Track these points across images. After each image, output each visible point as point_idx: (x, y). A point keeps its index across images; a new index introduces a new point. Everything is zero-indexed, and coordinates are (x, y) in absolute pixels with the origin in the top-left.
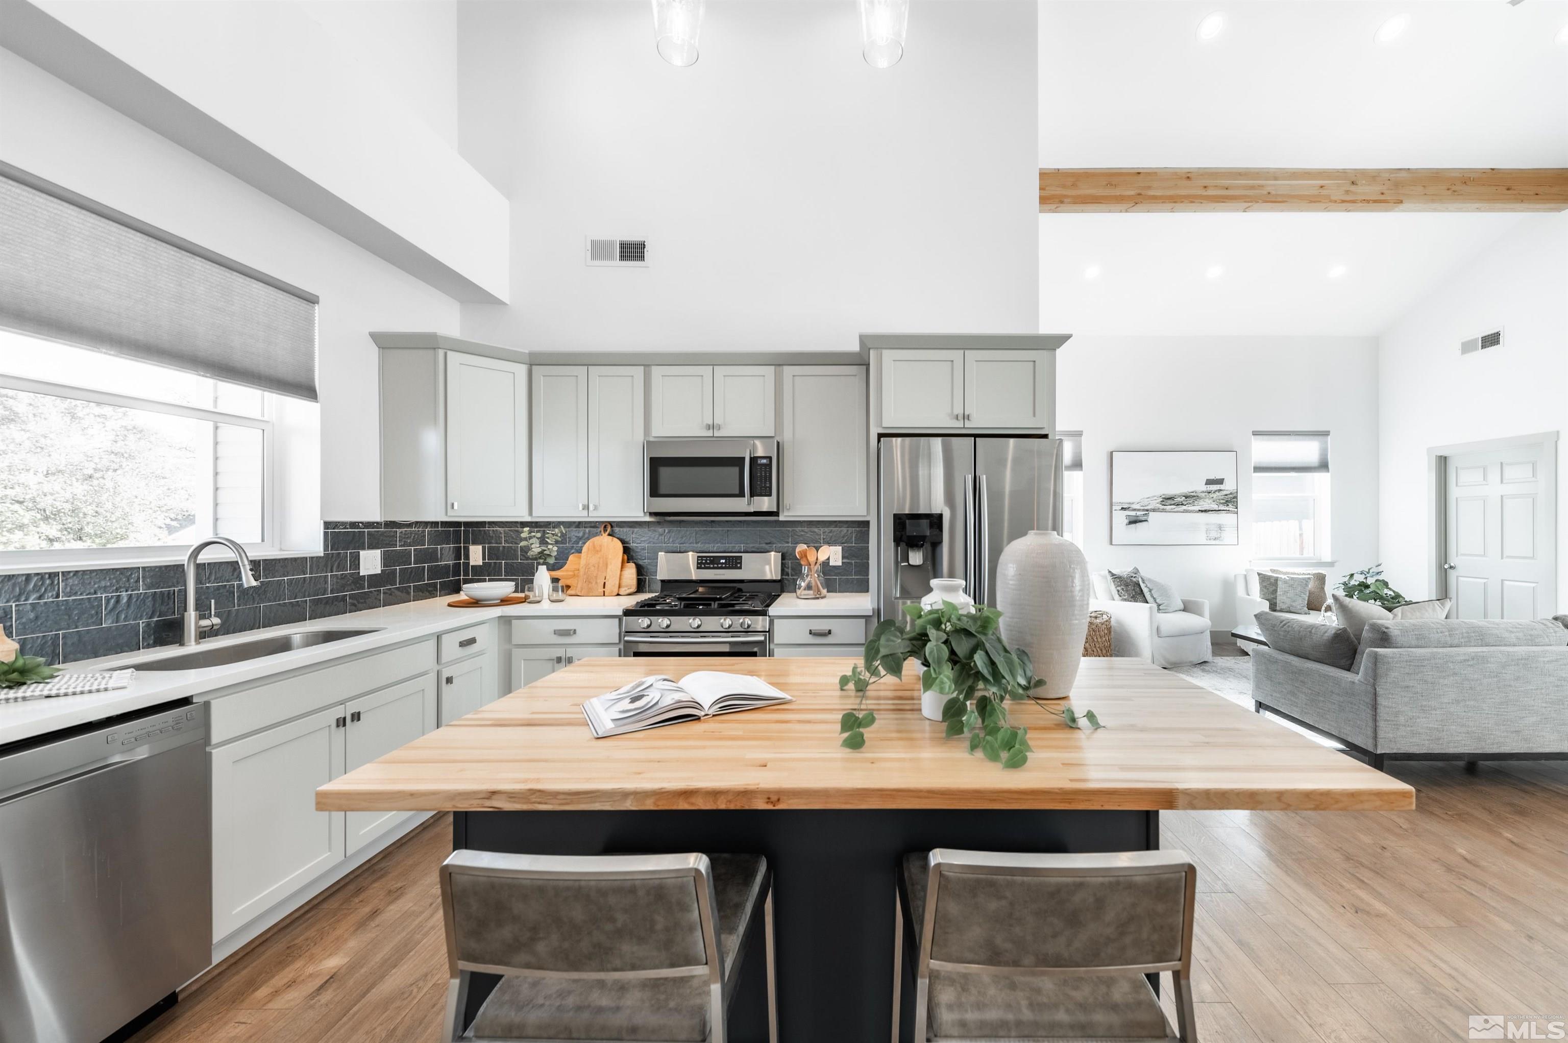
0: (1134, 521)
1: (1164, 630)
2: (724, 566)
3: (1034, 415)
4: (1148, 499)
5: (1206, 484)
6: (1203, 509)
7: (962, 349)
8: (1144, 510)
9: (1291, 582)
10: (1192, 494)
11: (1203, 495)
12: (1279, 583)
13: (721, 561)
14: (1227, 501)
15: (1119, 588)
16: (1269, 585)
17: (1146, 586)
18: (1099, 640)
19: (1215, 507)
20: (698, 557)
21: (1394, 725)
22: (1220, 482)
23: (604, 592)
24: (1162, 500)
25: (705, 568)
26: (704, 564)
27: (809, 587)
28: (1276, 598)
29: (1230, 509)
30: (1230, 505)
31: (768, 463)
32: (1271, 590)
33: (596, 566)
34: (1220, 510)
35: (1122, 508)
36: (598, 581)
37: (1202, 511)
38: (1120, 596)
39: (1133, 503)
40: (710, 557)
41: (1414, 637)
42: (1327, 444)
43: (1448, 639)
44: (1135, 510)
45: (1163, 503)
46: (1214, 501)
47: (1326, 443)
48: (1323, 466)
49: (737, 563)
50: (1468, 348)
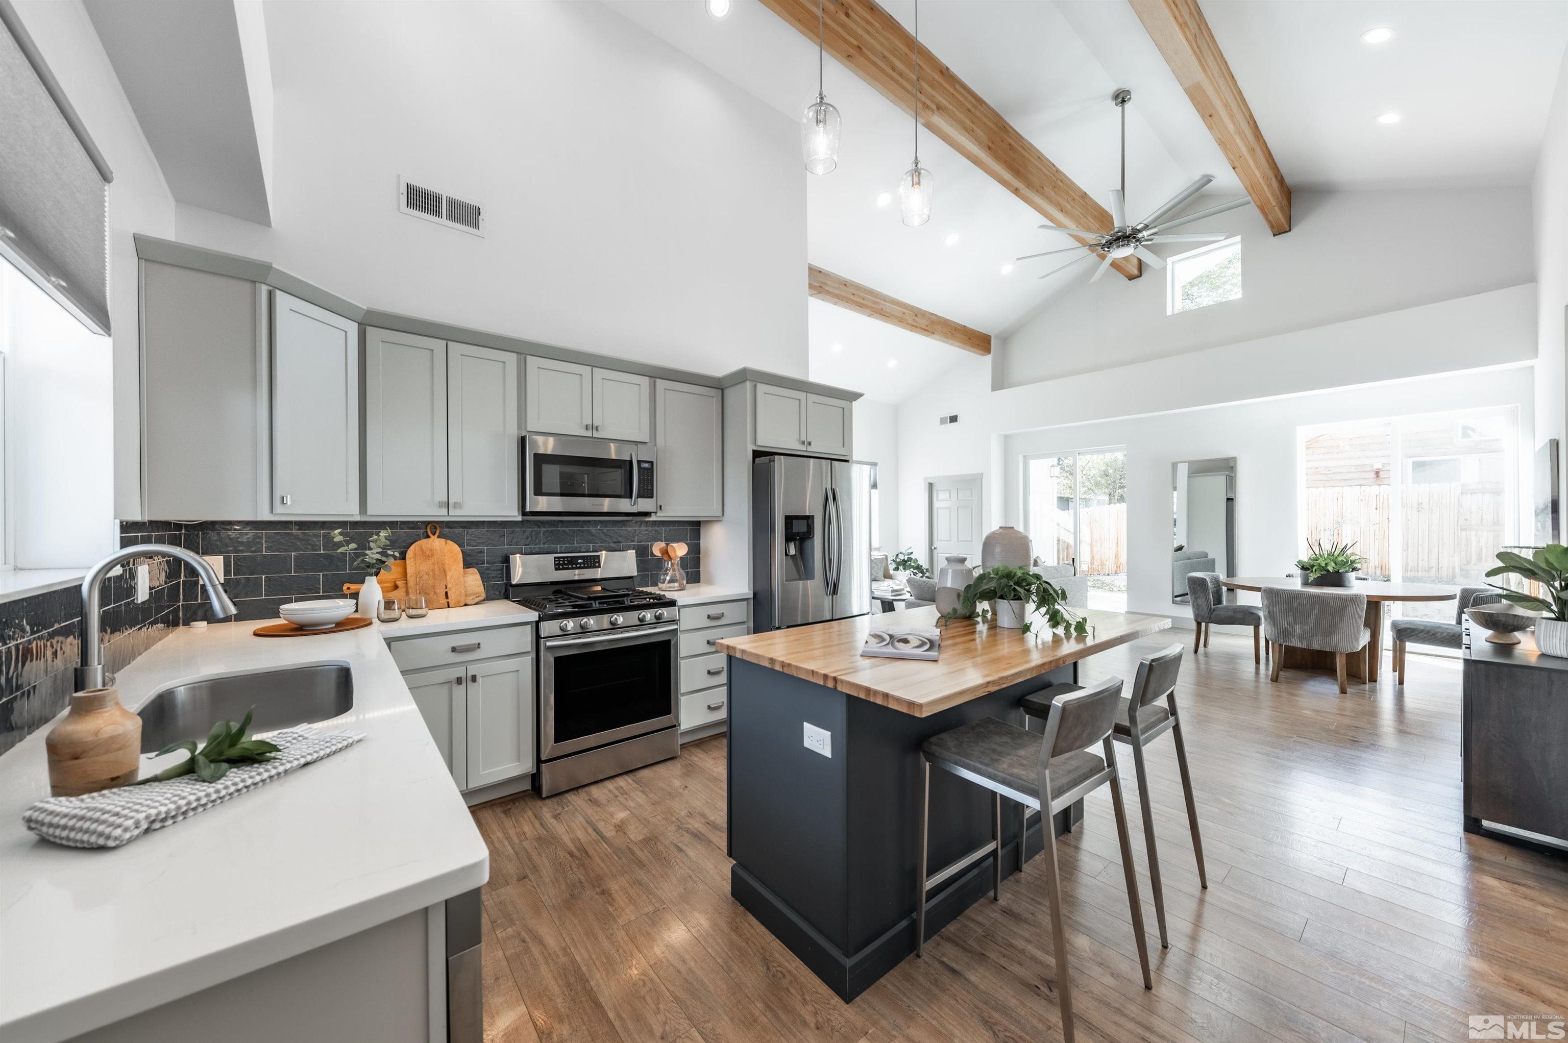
2: (582, 565)
3: (844, 446)
7: (805, 392)
13: (579, 561)
20: (555, 558)
23: (448, 603)
25: (564, 569)
26: (562, 565)
27: (672, 581)
31: (650, 467)
33: (431, 574)
36: (438, 591)
40: (567, 557)
47: (876, 470)
48: (873, 485)
49: (595, 563)
50: (943, 421)
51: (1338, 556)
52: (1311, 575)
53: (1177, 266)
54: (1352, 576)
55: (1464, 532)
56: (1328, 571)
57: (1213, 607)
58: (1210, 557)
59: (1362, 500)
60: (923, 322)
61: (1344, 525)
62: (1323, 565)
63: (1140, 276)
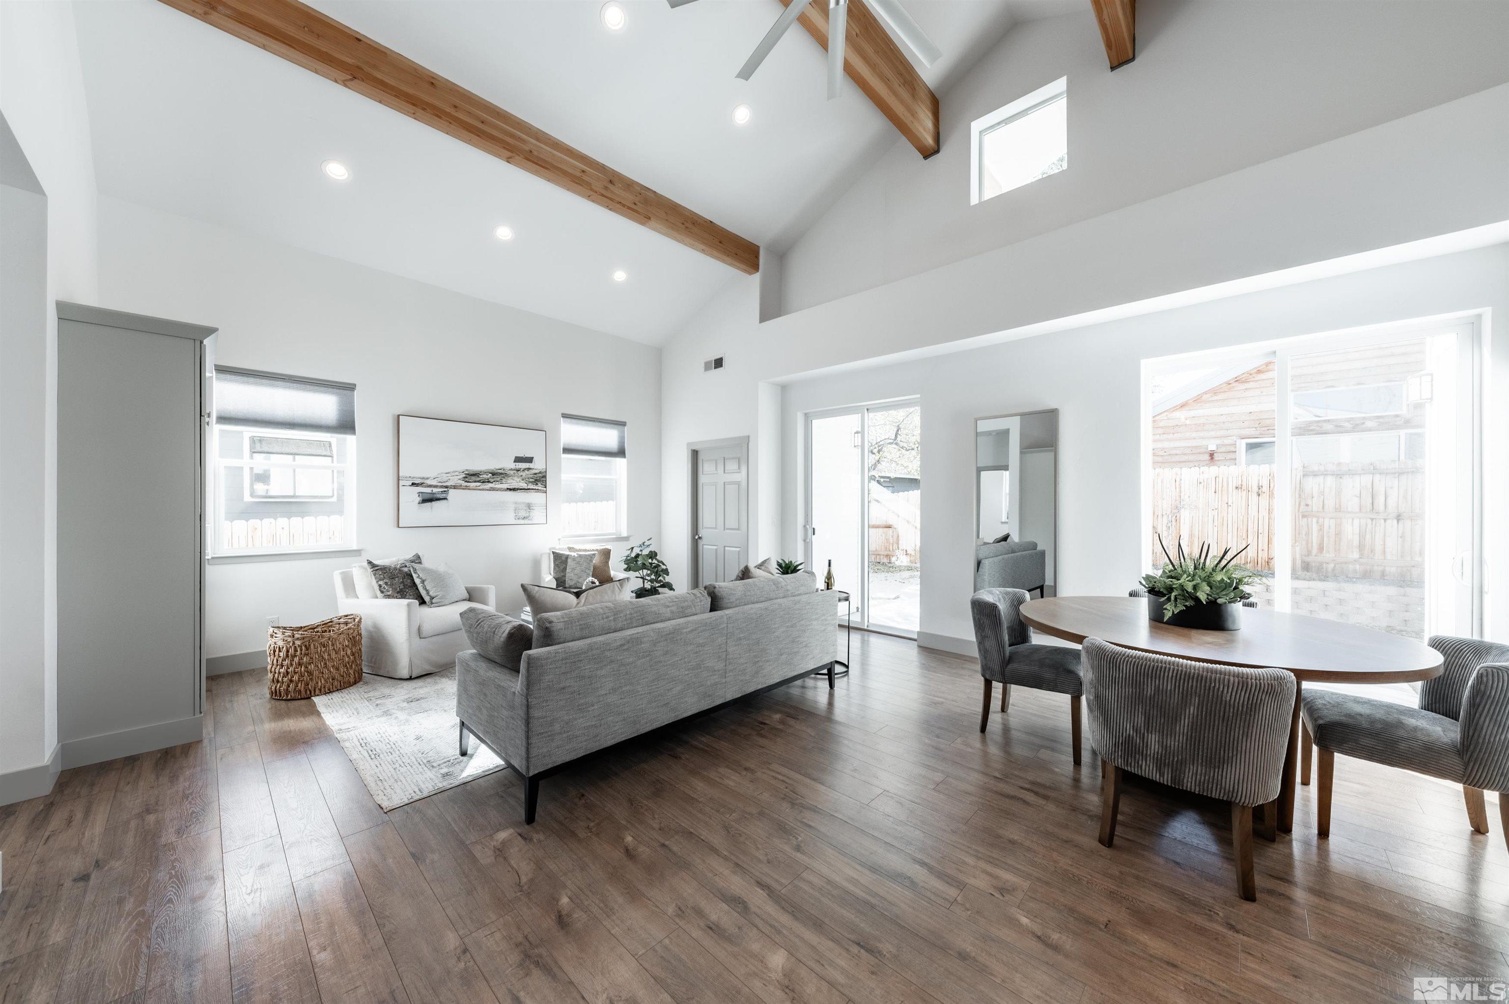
0: (428, 499)
1: (427, 629)
4: (448, 475)
5: (515, 462)
6: (511, 487)
8: (442, 487)
9: (578, 560)
10: (499, 471)
11: (512, 472)
12: (569, 560)
14: (536, 480)
15: (381, 583)
16: (560, 561)
17: (418, 577)
18: (333, 655)
19: (524, 486)
21: (549, 736)
22: (530, 460)
24: (464, 476)
28: (565, 576)
29: (540, 488)
30: (539, 485)
32: (562, 568)
34: (529, 489)
35: (413, 484)
37: (510, 490)
38: (382, 592)
39: (427, 479)
41: (578, 627)
42: (624, 434)
43: (612, 624)
44: (430, 486)
45: (467, 479)
46: (523, 480)
47: (624, 432)
48: (621, 453)
50: (707, 367)
51: (1214, 570)
52: (1168, 606)
53: (988, 138)
54: (1238, 608)
55: (1305, 519)
56: (1197, 600)
57: (1008, 650)
58: (1039, 548)
59: (1200, 483)
60: (617, 191)
61: (1182, 510)
62: (1190, 589)
63: (937, 151)
